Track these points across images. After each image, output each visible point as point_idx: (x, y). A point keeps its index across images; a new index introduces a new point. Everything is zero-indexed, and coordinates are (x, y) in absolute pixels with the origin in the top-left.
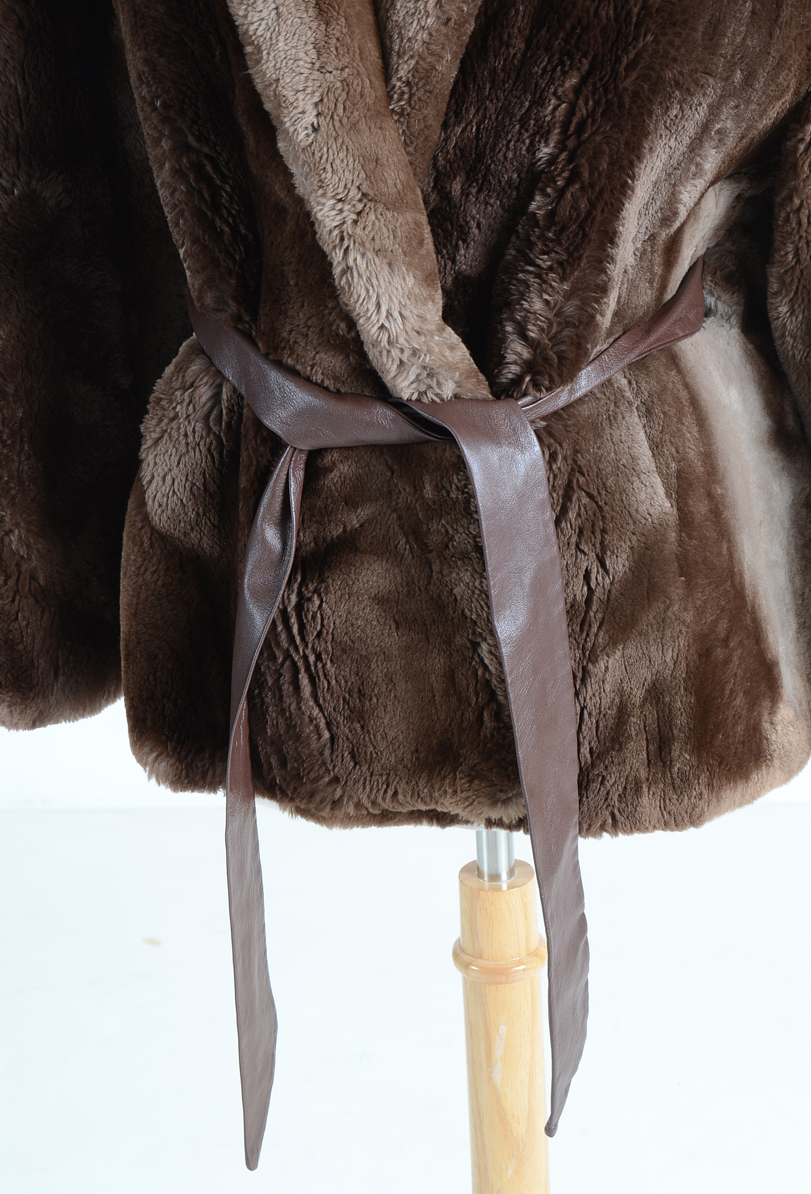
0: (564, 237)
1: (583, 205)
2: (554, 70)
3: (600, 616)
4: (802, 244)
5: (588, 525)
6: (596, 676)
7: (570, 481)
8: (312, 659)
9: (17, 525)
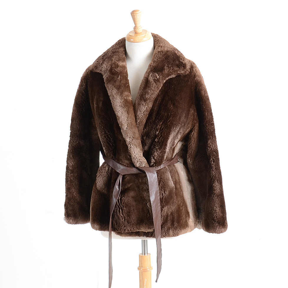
0: (160, 144)
1: (163, 140)
2: (159, 121)
3: (164, 201)
4: (192, 150)
5: (163, 186)
6: (163, 210)
7: (160, 180)
8: (122, 207)
9: (75, 192)
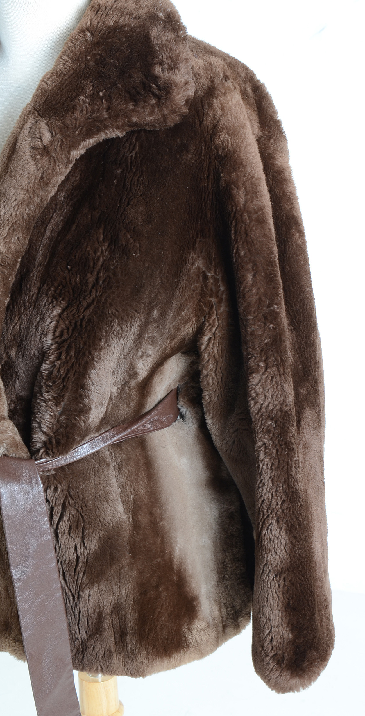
2: (49, 305)
3: (83, 569)
5: (75, 524)
6: (84, 597)
7: (64, 503)
